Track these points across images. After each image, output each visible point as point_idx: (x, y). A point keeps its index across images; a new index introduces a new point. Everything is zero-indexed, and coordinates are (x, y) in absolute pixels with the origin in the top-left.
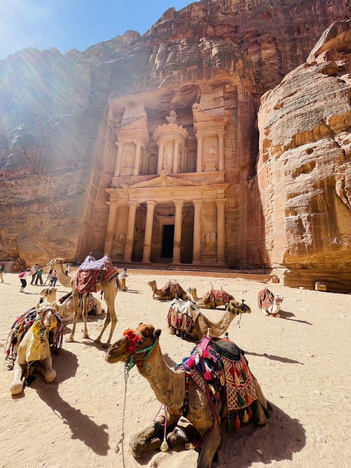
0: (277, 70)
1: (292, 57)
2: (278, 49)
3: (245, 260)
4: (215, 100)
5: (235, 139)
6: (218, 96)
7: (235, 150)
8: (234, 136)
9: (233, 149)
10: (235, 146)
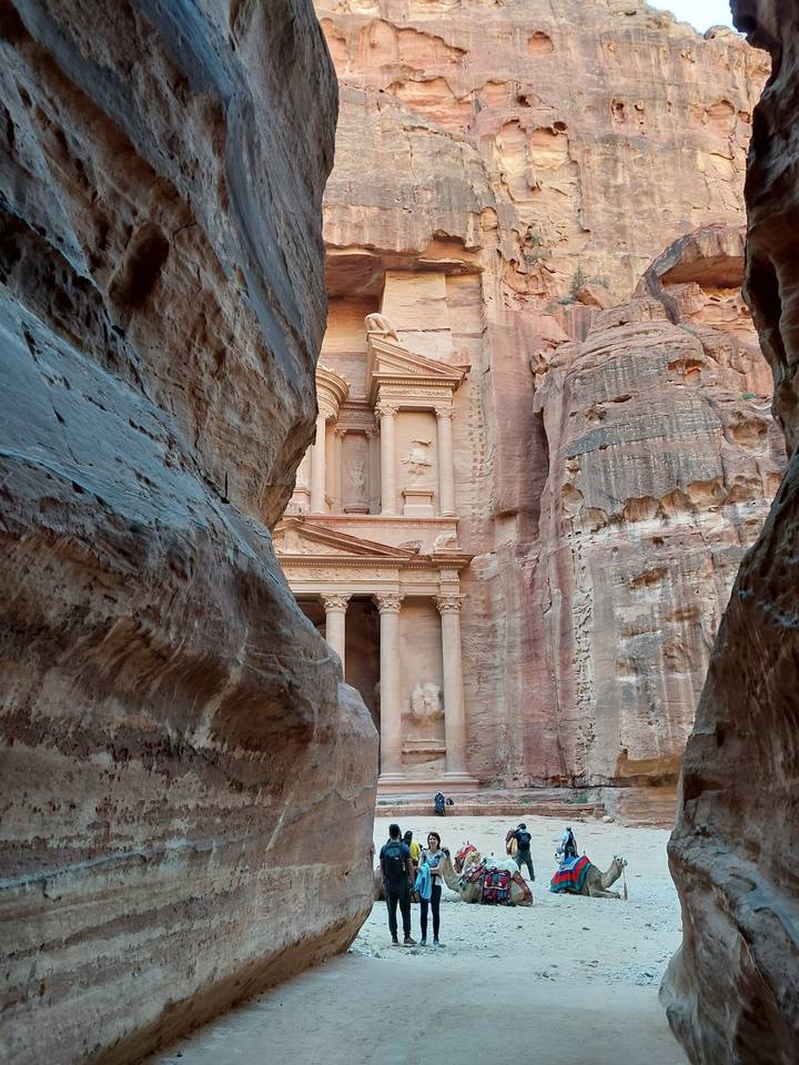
0: (570, 211)
1: (607, 187)
2: (574, 158)
3: (522, 764)
4: (424, 304)
5: (480, 426)
6: (435, 297)
7: (479, 457)
8: (476, 417)
9: (475, 453)
10: (479, 448)
